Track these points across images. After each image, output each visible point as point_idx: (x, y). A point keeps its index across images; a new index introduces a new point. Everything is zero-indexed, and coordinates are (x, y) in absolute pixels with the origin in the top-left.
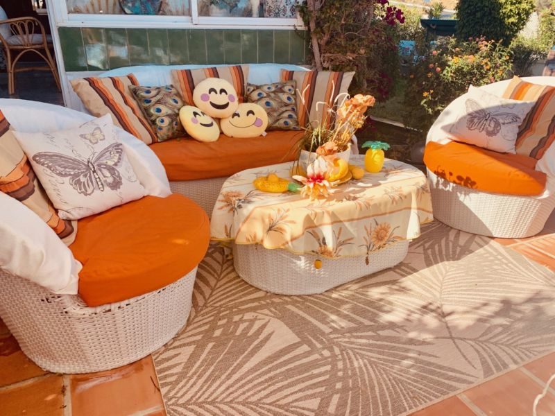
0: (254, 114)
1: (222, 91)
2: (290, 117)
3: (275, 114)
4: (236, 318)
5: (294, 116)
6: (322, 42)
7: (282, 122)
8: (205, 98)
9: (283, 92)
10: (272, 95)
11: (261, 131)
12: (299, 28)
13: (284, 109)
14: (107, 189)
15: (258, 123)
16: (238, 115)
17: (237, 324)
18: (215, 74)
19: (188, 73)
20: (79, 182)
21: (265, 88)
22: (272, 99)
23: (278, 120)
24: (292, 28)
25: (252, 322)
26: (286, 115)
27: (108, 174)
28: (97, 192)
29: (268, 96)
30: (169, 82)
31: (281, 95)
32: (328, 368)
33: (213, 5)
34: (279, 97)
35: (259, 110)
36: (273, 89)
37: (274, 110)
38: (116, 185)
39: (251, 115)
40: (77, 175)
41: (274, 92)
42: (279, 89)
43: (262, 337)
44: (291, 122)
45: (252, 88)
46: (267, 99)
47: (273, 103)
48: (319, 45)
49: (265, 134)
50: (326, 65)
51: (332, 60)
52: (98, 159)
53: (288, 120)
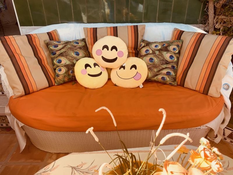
0: (136, 69)
1: (114, 48)
2: (168, 74)
3: (156, 70)
5: (172, 73)
9: (168, 51)
10: (157, 52)
11: (140, 83)
13: (164, 66)
15: (137, 77)
16: (124, 67)
18: (115, 33)
19: (95, 30)
23: (157, 75)
29: (154, 53)
34: (162, 55)
35: (142, 64)
39: (133, 69)
41: (160, 50)
44: (168, 79)
45: (143, 44)
46: (151, 56)
47: (156, 60)
48: (215, 8)
49: (141, 86)
50: (217, 26)
51: (225, 22)
53: (166, 77)
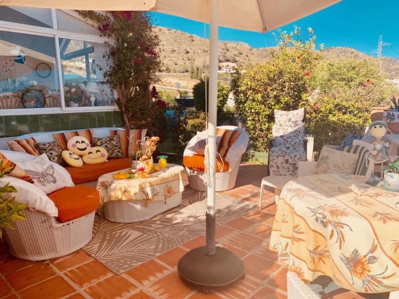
0: (100, 151)
1: (83, 142)
2: (119, 151)
3: (111, 151)
4: (114, 233)
5: (120, 151)
6: (129, 116)
7: (114, 154)
8: (74, 146)
9: (114, 140)
10: (108, 142)
11: (105, 159)
12: (116, 110)
13: (115, 148)
14: (52, 183)
15: (103, 156)
16: (92, 153)
17: (115, 234)
18: (77, 134)
19: (63, 135)
20: (40, 181)
21: (104, 139)
22: (108, 144)
23: (113, 154)
24: (113, 110)
25: (121, 233)
26: (116, 151)
27: (50, 177)
28: (48, 184)
29: (106, 142)
30: (52, 140)
31: (112, 142)
32: (156, 238)
33: (72, 102)
34: (111, 143)
35: (103, 150)
36: (108, 139)
37: (110, 149)
38: (55, 182)
39: (98, 152)
40: (38, 178)
41: (108, 141)
42: (111, 139)
43: (127, 236)
44: (119, 154)
45: (97, 140)
46: (106, 144)
47: (109, 146)
48: (128, 118)
49: (107, 161)
50: (132, 126)
51: (135, 124)
52: (46, 171)
53: (118, 153)
